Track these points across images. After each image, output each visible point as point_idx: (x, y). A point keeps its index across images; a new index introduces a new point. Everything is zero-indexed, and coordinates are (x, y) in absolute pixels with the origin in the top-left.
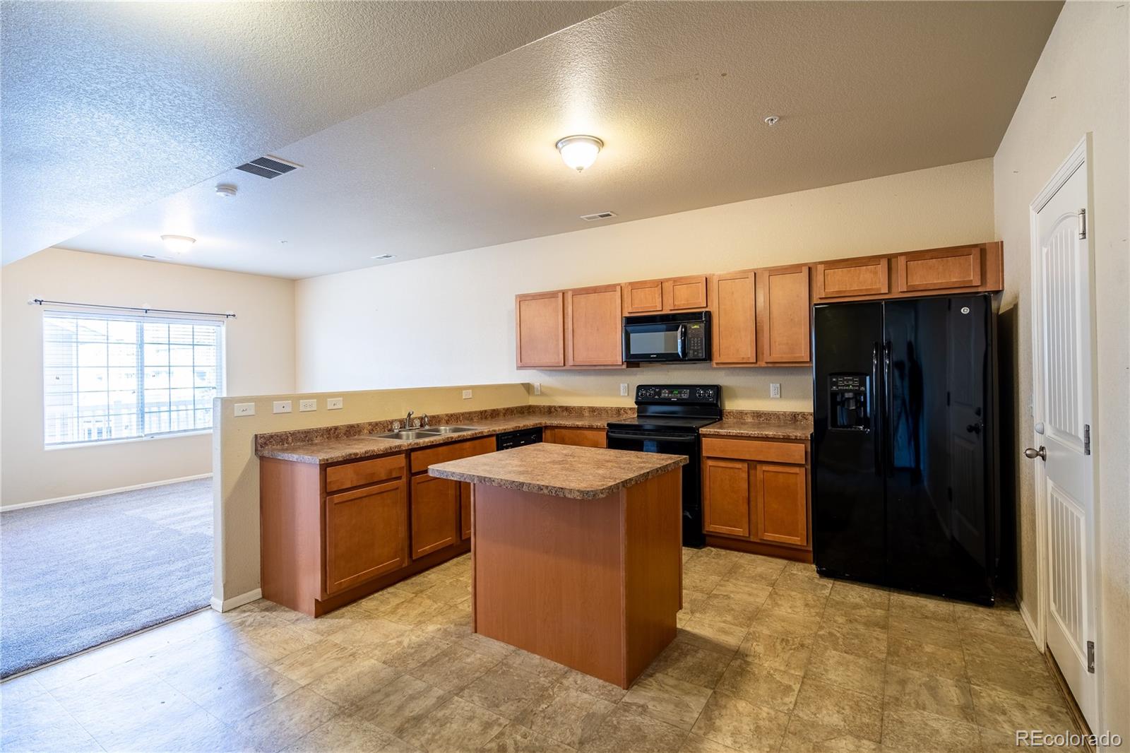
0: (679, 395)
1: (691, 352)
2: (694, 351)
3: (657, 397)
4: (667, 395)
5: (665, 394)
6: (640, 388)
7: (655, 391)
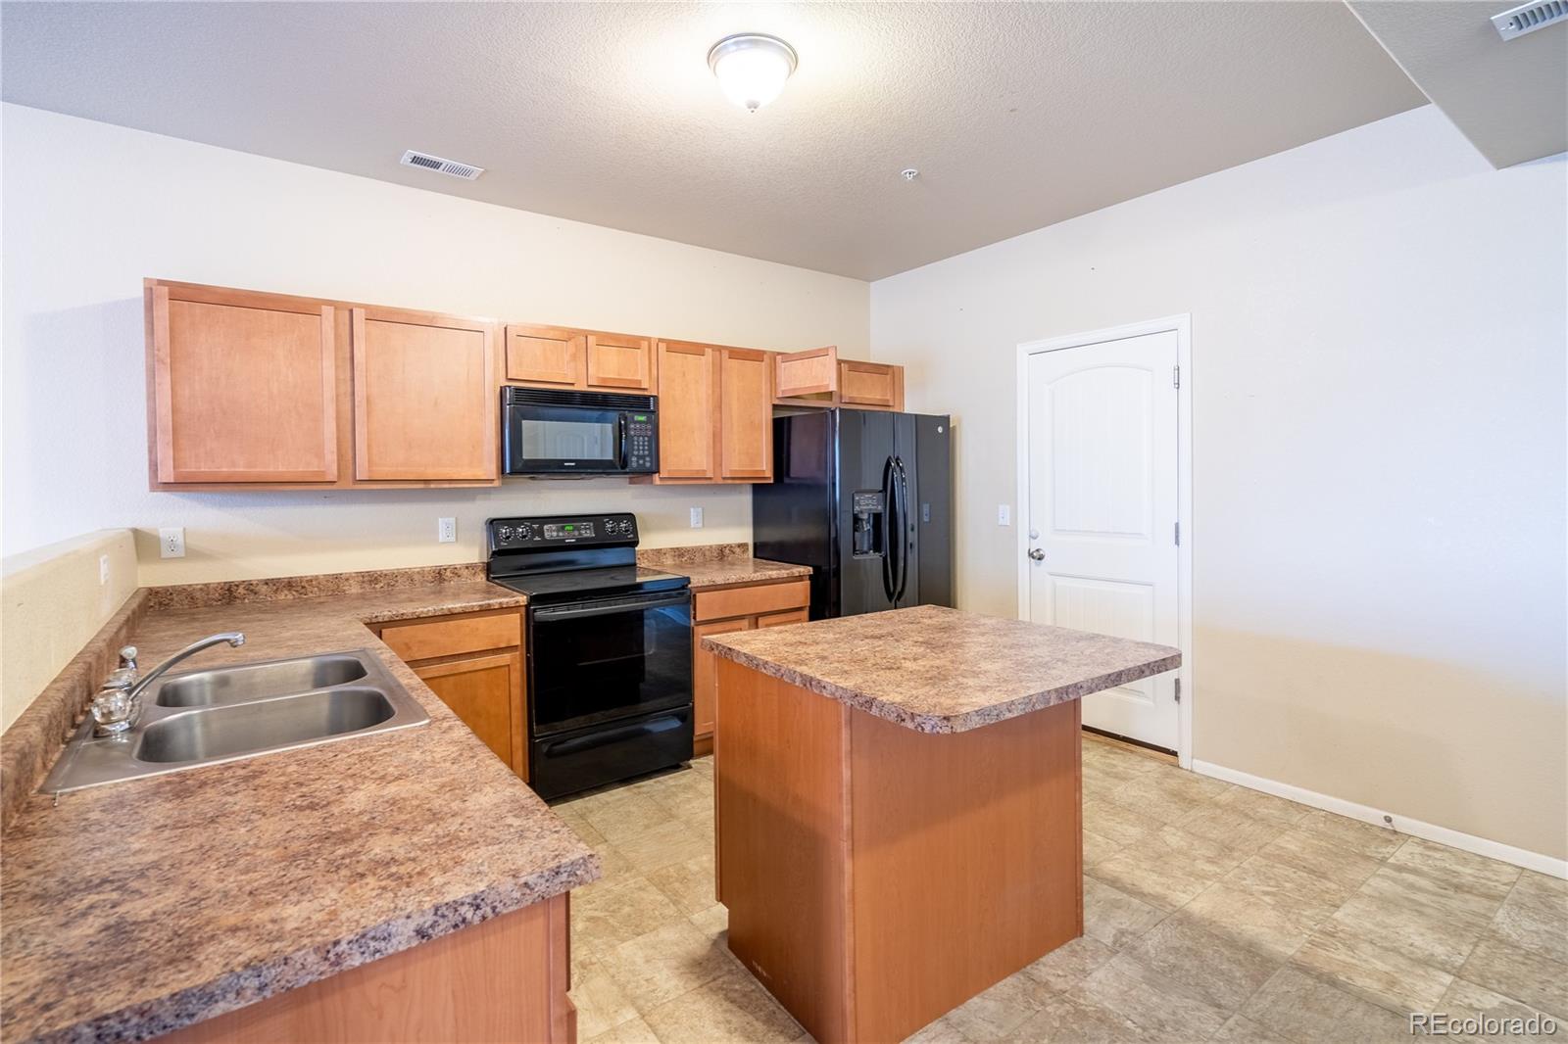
0: (576, 533)
1: (634, 459)
2: (639, 457)
3: (537, 538)
4: (555, 534)
5: (551, 532)
6: (494, 524)
7: (531, 527)
